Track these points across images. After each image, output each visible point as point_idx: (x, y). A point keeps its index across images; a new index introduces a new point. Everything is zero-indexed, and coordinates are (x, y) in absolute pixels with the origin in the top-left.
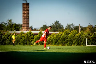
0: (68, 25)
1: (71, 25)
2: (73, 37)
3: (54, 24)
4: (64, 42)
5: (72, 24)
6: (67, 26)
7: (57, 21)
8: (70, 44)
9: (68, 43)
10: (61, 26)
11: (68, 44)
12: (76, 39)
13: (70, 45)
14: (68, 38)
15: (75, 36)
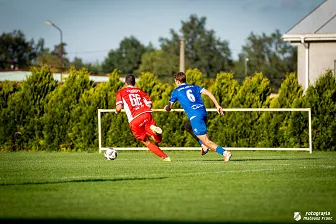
0: (252, 39)
1: (269, 40)
2: (67, 105)
3: (181, 34)
4: (21, 130)
5: (274, 35)
6: (250, 44)
7: (193, 19)
8: (51, 140)
9: (41, 136)
10: (218, 47)
11: (42, 142)
12: (81, 113)
13: (52, 149)
14: (42, 113)
15: (80, 100)
